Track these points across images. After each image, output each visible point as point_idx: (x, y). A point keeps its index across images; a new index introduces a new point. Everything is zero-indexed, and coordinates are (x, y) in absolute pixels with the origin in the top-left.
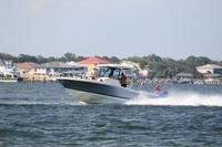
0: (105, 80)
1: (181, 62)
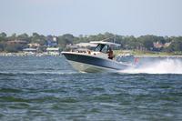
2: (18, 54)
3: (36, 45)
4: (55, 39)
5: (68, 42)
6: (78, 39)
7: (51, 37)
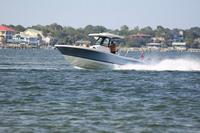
0: (97, 47)
5: (196, 36)
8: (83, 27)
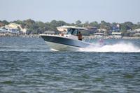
0: (69, 36)
1: (47, 24)
2: (90, 37)
3: (104, 30)
4: (118, 26)
5: (128, 28)
6: (136, 25)
7: (115, 24)
8: (50, 22)
